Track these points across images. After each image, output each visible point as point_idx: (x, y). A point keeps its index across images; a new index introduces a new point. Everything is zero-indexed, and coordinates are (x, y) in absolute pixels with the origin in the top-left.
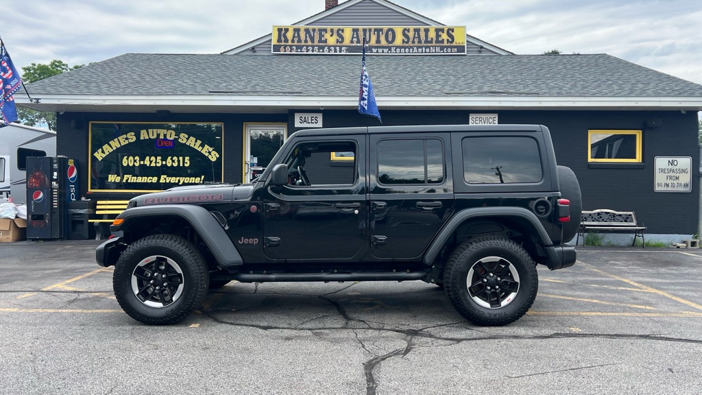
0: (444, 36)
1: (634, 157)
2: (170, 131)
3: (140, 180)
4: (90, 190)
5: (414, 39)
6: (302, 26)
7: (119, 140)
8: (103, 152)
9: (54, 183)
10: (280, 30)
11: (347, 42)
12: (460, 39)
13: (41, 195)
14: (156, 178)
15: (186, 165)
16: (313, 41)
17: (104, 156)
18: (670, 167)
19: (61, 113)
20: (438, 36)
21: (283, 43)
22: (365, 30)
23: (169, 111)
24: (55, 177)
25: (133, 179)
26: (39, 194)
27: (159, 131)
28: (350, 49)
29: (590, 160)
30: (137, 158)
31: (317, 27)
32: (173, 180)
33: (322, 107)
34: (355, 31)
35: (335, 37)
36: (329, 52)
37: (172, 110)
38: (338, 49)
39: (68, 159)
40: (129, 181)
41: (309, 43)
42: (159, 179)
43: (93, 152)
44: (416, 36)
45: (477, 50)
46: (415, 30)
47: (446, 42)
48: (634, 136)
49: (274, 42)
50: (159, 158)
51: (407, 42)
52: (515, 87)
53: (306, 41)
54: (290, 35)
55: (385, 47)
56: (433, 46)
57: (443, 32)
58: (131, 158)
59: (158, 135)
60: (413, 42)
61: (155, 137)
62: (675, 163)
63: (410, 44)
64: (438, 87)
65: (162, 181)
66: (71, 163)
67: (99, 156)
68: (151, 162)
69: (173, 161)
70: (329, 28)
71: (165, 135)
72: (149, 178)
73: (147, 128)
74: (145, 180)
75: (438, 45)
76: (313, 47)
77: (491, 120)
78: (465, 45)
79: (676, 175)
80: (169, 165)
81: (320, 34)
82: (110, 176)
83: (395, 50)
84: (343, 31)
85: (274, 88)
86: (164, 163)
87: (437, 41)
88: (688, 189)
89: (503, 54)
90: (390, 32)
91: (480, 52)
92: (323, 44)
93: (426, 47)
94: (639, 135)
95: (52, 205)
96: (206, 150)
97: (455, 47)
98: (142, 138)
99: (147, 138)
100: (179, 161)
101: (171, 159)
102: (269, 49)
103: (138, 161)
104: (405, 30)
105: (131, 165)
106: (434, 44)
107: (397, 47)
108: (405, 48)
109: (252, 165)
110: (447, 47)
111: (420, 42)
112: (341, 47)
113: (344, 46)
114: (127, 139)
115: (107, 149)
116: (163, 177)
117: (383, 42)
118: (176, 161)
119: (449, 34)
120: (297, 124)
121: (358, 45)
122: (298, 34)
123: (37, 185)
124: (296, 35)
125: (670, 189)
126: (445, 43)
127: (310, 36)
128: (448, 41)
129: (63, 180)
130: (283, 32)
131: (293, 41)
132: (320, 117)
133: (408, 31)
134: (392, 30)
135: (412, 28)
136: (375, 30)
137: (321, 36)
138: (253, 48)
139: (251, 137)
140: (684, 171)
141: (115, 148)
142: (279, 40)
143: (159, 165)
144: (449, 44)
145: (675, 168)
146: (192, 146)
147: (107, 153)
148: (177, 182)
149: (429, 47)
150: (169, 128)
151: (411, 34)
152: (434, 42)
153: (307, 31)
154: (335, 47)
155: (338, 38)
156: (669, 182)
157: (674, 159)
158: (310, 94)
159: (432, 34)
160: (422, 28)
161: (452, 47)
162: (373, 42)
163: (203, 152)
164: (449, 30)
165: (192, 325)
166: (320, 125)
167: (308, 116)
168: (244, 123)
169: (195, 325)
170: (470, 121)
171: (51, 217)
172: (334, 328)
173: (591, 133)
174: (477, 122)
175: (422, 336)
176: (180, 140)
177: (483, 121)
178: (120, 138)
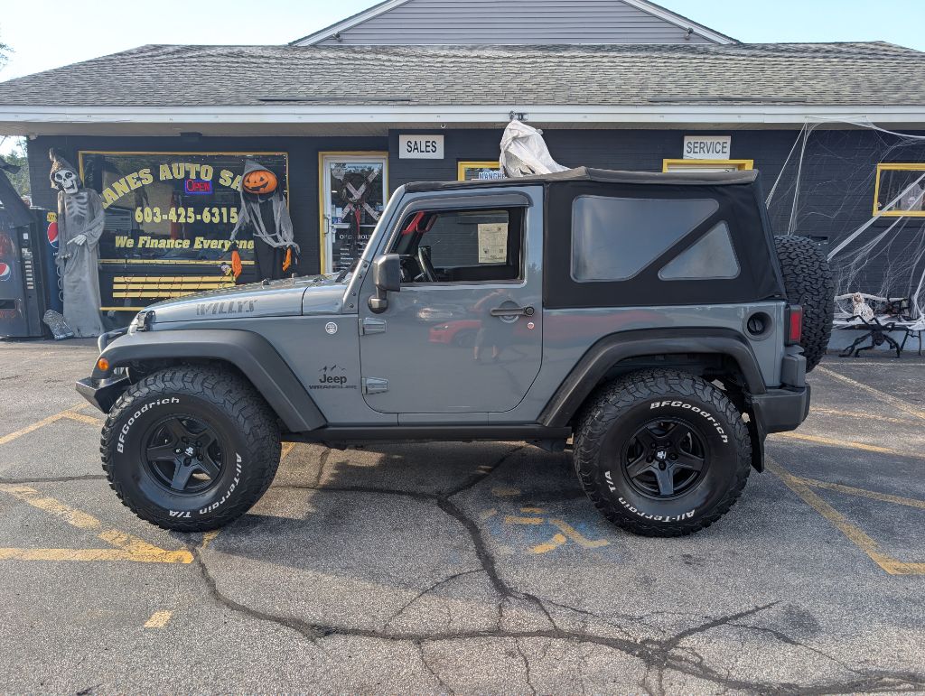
2: (205, 167)
3: (163, 244)
7: (126, 181)
9: (25, 251)
13: (8, 269)
14: (188, 242)
15: (232, 221)
19: (33, 138)
23: (200, 134)
25: (153, 244)
26: (4, 269)
27: (189, 166)
29: (876, 213)
30: (157, 210)
32: (215, 244)
33: (443, 124)
37: (205, 132)
39: (46, 212)
40: (147, 246)
42: (192, 244)
45: (682, 36)
50: (191, 210)
52: (760, 92)
58: (147, 210)
59: (187, 173)
61: (182, 176)
64: (634, 91)
65: (197, 246)
66: (52, 218)
68: (179, 216)
69: (213, 215)
71: (198, 174)
72: (178, 241)
73: (169, 161)
74: (171, 244)
77: (719, 147)
80: (207, 220)
85: (365, 94)
86: (199, 217)
91: (687, 39)
95: (25, 286)
98: (162, 178)
99: (170, 177)
100: (221, 214)
101: (210, 211)
103: (158, 214)
105: (148, 220)
109: (335, 220)
114: (139, 179)
115: (110, 196)
116: (198, 240)
118: (217, 215)
120: (404, 154)
129: (39, 246)
132: (440, 140)
138: (338, 36)
139: (332, 176)
141: (121, 195)
143: (191, 221)
147: (110, 202)
148: (220, 247)
150: (202, 161)
158: (423, 102)
165: (153, 617)
166: (439, 154)
167: (421, 139)
168: (320, 153)
169: (159, 620)
170: (686, 148)
171: (26, 303)
172: (473, 634)
173: (881, 167)
174: (696, 150)
175: (684, 670)
176: (221, 181)
177: (705, 149)
178: (129, 178)
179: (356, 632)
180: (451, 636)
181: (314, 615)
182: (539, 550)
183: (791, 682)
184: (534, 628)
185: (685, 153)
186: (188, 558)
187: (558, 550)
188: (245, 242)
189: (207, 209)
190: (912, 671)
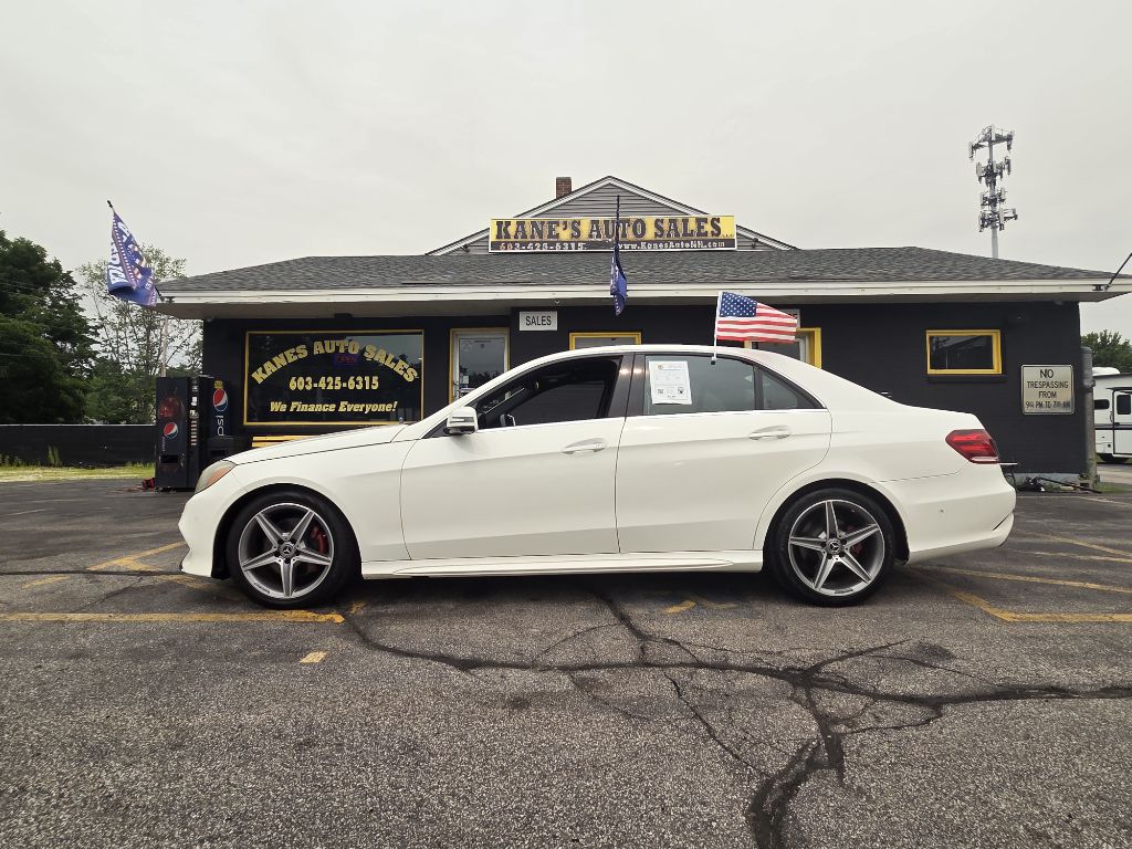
0: (708, 228)
2: (353, 343)
3: (312, 408)
4: (246, 423)
5: (669, 232)
6: (528, 219)
7: (285, 356)
8: (264, 372)
9: (193, 412)
10: (499, 224)
11: (585, 235)
12: (728, 230)
13: (175, 428)
14: (334, 406)
15: (374, 388)
16: (541, 234)
17: (265, 376)
18: (1044, 379)
19: (209, 320)
20: (700, 227)
21: (503, 240)
22: (606, 222)
23: (350, 315)
24: (194, 404)
25: (304, 408)
26: (173, 428)
27: (338, 342)
28: (589, 244)
29: (931, 372)
30: (309, 379)
31: (546, 219)
32: (357, 408)
33: (557, 300)
34: (595, 223)
35: (569, 231)
36: (562, 249)
37: (356, 313)
38: (573, 245)
39: (213, 381)
40: (298, 410)
41: (537, 239)
42: (337, 408)
43: (252, 370)
44: (672, 228)
45: (751, 244)
46: (671, 221)
47: (709, 234)
48: (990, 338)
49: (493, 238)
50: (338, 378)
51: (661, 236)
52: (821, 274)
53: (532, 237)
54: (512, 229)
55: (633, 242)
56: (693, 240)
57: (706, 223)
58: (301, 379)
59: (337, 348)
60: (669, 235)
61: (333, 350)
62: (1050, 374)
63: (665, 237)
64: (716, 275)
65: (342, 409)
66: (219, 385)
67: (259, 377)
68: (327, 384)
69: (357, 383)
70: (561, 219)
71: (346, 349)
72: (325, 405)
73: (322, 338)
74: (319, 408)
75: (700, 238)
76: (541, 243)
78: (735, 237)
79: (1051, 390)
80: (351, 388)
81: (550, 227)
82: (272, 403)
83: (646, 245)
84: (579, 223)
86: (345, 385)
87: (699, 234)
88: (1069, 411)
89: (783, 248)
90: (639, 225)
91: (754, 247)
92: (554, 240)
93: (685, 242)
94: (997, 338)
95: (189, 442)
96: (400, 367)
97: (722, 240)
98: (316, 352)
99: (322, 351)
100: (364, 382)
101: (354, 380)
102: (485, 248)
103: (310, 383)
104: (657, 220)
105: (301, 388)
106: (695, 238)
107: (648, 242)
108: (658, 242)
109: (462, 386)
110: (712, 241)
111: (677, 235)
112: (576, 243)
113: (581, 241)
115: (270, 368)
116: (342, 404)
117: (630, 236)
118: (360, 383)
119: (713, 225)
120: (523, 327)
121: (598, 239)
122: (523, 228)
123: (170, 415)
124: (520, 229)
125: (1044, 410)
126: (710, 236)
127: (538, 229)
128: (713, 233)
129: (206, 409)
130: (504, 226)
131: (516, 237)
132: (554, 317)
133: (662, 221)
134: (640, 221)
135: (666, 218)
136: (621, 221)
137: (551, 230)
138: (466, 246)
139: (461, 349)
140: (1062, 385)
141: (279, 367)
142: (499, 236)
143: (336, 388)
144: (714, 237)
145: (1050, 380)
146: (382, 361)
147: (269, 373)
148: (361, 410)
150: (351, 338)
151: (665, 226)
152: (695, 234)
153: (534, 224)
154: (569, 242)
155: (574, 232)
156: (1043, 400)
157: (1048, 368)
158: (541, 283)
159: (692, 225)
160: (680, 218)
161: (717, 241)
163: (396, 369)
164: (714, 219)
165: (308, 656)
166: (554, 327)
167: (539, 315)
168: (452, 330)
169: (314, 657)
171: (188, 457)
172: (620, 665)
173: (929, 333)
175: (831, 689)
176: (366, 355)
178: (287, 353)
179: (505, 665)
180: (597, 667)
181: (464, 653)
182: (671, 610)
183: (938, 693)
184: (678, 660)
186: (339, 619)
187: (689, 610)
188: (384, 405)
189: (352, 378)
190: (1054, 684)
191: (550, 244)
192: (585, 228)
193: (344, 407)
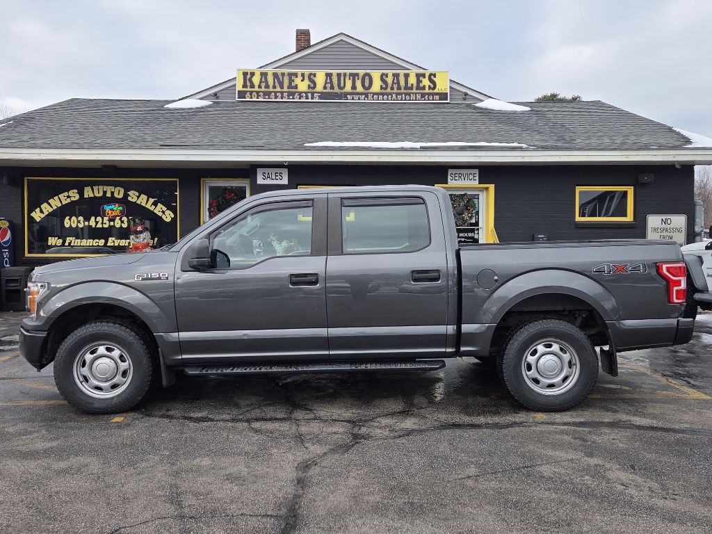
0: (426, 82)
1: (625, 215)
2: (118, 188)
3: (84, 243)
4: (27, 255)
5: (392, 85)
6: (270, 70)
7: (59, 198)
8: (42, 212)
10: (245, 74)
11: (319, 88)
12: (442, 86)
14: (103, 241)
16: (282, 87)
17: (43, 216)
18: (664, 225)
20: (419, 82)
21: (249, 89)
22: (339, 75)
23: (115, 167)
25: (76, 242)
27: (105, 188)
28: (323, 95)
29: (578, 219)
30: (81, 218)
31: (286, 71)
32: (123, 243)
33: (285, 162)
34: (329, 75)
35: (307, 82)
36: (300, 99)
37: (119, 165)
38: (310, 95)
40: (72, 244)
41: (278, 89)
42: (106, 243)
43: (30, 211)
44: (395, 82)
45: (461, 97)
46: (394, 75)
47: (427, 88)
48: (625, 193)
49: (239, 87)
50: (106, 218)
51: (386, 89)
53: (274, 87)
54: (256, 80)
55: (362, 94)
56: (413, 93)
57: (424, 77)
58: (74, 218)
59: (105, 193)
60: (392, 88)
61: (101, 194)
62: (669, 221)
63: (389, 90)
65: (110, 244)
66: (3, 224)
67: (37, 216)
68: (97, 223)
69: (122, 222)
70: (299, 72)
71: (112, 193)
72: (95, 241)
73: (92, 184)
74: (90, 242)
75: (418, 91)
76: (282, 93)
77: (471, 177)
78: (448, 92)
79: (669, 234)
80: (118, 226)
81: (290, 79)
82: (50, 238)
83: (373, 97)
84: (315, 75)
86: (112, 223)
87: (418, 88)
90: (367, 77)
91: (465, 99)
92: (293, 90)
94: (630, 191)
96: (159, 209)
97: (437, 94)
98: (86, 196)
99: (92, 195)
101: (120, 219)
102: (233, 95)
103: (82, 222)
104: (383, 75)
105: (74, 225)
106: (414, 91)
107: (374, 94)
108: (383, 94)
110: (429, 94)
111: (399, 88)
112: (313, 94)
113: (316, 93)
114: (69, 197)
115: (46, 209)
116: (111, 239)
119: (430, 80)
121: (332, 91)
122: (266, 79)
124: (263, 80)
126: (427, 90)
127: (279, 81)
128: (430, 88)
130: (249, 76)
131: (260, 87)
132: (285, 173)
133: (387, 75)
134: (369, 75)
136: (351, 75)
137: (291, 81)
138: (215, 94)
141: (55, 208)
142: (245, 86)
143: (106, 226)
144: (431, 91)
145: (668, 226)
146: (143, 204)
147: (46, 213)
148: (127, 245)
149: (409, 94)
150: (116, 184)
151: (390, 80)
152: (414, 88)
153: (275, 75)
154: (306, 93)
155: (310, 83)
157: (668, 217)
158: (272, 148)
160: (402, 72)
161: (433, 94)
162: (348, 88)
163: (156, 211)
164: (431, 75)
167: (272, 171)
168: (202, 179)
170: (449, 177)
172: (276, 419)
173: (578, 189)
174: (456, 178)
176: (129, 198)
177: (462, 177)
178: (61, 196)
185: (449, 180)
189: (118, 218)
190: (475, 424)
191: (290, 94)
192: (320, 80)
193: (112, 241)
